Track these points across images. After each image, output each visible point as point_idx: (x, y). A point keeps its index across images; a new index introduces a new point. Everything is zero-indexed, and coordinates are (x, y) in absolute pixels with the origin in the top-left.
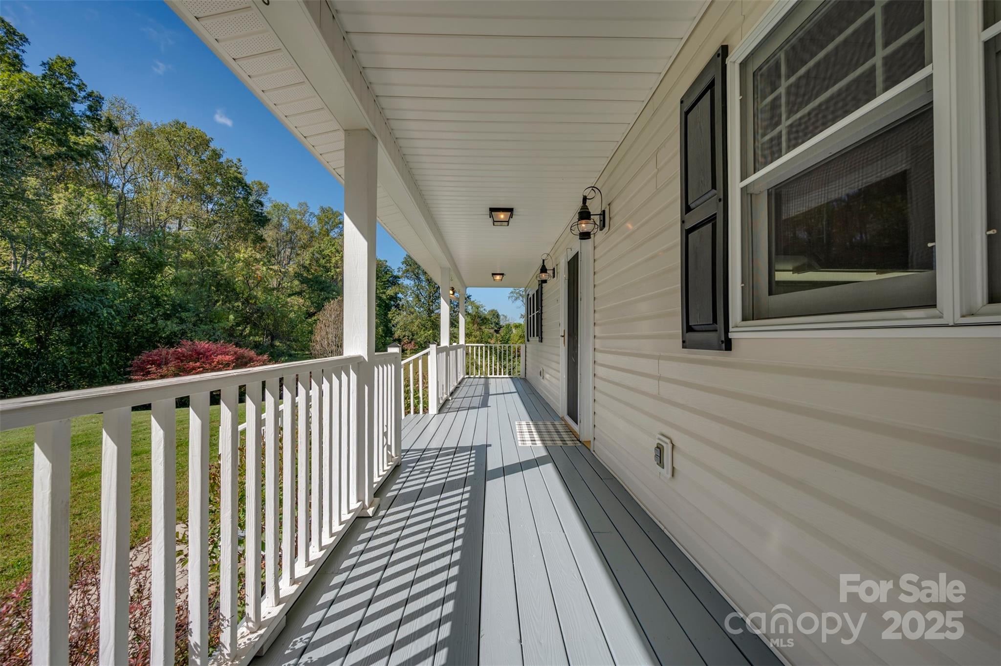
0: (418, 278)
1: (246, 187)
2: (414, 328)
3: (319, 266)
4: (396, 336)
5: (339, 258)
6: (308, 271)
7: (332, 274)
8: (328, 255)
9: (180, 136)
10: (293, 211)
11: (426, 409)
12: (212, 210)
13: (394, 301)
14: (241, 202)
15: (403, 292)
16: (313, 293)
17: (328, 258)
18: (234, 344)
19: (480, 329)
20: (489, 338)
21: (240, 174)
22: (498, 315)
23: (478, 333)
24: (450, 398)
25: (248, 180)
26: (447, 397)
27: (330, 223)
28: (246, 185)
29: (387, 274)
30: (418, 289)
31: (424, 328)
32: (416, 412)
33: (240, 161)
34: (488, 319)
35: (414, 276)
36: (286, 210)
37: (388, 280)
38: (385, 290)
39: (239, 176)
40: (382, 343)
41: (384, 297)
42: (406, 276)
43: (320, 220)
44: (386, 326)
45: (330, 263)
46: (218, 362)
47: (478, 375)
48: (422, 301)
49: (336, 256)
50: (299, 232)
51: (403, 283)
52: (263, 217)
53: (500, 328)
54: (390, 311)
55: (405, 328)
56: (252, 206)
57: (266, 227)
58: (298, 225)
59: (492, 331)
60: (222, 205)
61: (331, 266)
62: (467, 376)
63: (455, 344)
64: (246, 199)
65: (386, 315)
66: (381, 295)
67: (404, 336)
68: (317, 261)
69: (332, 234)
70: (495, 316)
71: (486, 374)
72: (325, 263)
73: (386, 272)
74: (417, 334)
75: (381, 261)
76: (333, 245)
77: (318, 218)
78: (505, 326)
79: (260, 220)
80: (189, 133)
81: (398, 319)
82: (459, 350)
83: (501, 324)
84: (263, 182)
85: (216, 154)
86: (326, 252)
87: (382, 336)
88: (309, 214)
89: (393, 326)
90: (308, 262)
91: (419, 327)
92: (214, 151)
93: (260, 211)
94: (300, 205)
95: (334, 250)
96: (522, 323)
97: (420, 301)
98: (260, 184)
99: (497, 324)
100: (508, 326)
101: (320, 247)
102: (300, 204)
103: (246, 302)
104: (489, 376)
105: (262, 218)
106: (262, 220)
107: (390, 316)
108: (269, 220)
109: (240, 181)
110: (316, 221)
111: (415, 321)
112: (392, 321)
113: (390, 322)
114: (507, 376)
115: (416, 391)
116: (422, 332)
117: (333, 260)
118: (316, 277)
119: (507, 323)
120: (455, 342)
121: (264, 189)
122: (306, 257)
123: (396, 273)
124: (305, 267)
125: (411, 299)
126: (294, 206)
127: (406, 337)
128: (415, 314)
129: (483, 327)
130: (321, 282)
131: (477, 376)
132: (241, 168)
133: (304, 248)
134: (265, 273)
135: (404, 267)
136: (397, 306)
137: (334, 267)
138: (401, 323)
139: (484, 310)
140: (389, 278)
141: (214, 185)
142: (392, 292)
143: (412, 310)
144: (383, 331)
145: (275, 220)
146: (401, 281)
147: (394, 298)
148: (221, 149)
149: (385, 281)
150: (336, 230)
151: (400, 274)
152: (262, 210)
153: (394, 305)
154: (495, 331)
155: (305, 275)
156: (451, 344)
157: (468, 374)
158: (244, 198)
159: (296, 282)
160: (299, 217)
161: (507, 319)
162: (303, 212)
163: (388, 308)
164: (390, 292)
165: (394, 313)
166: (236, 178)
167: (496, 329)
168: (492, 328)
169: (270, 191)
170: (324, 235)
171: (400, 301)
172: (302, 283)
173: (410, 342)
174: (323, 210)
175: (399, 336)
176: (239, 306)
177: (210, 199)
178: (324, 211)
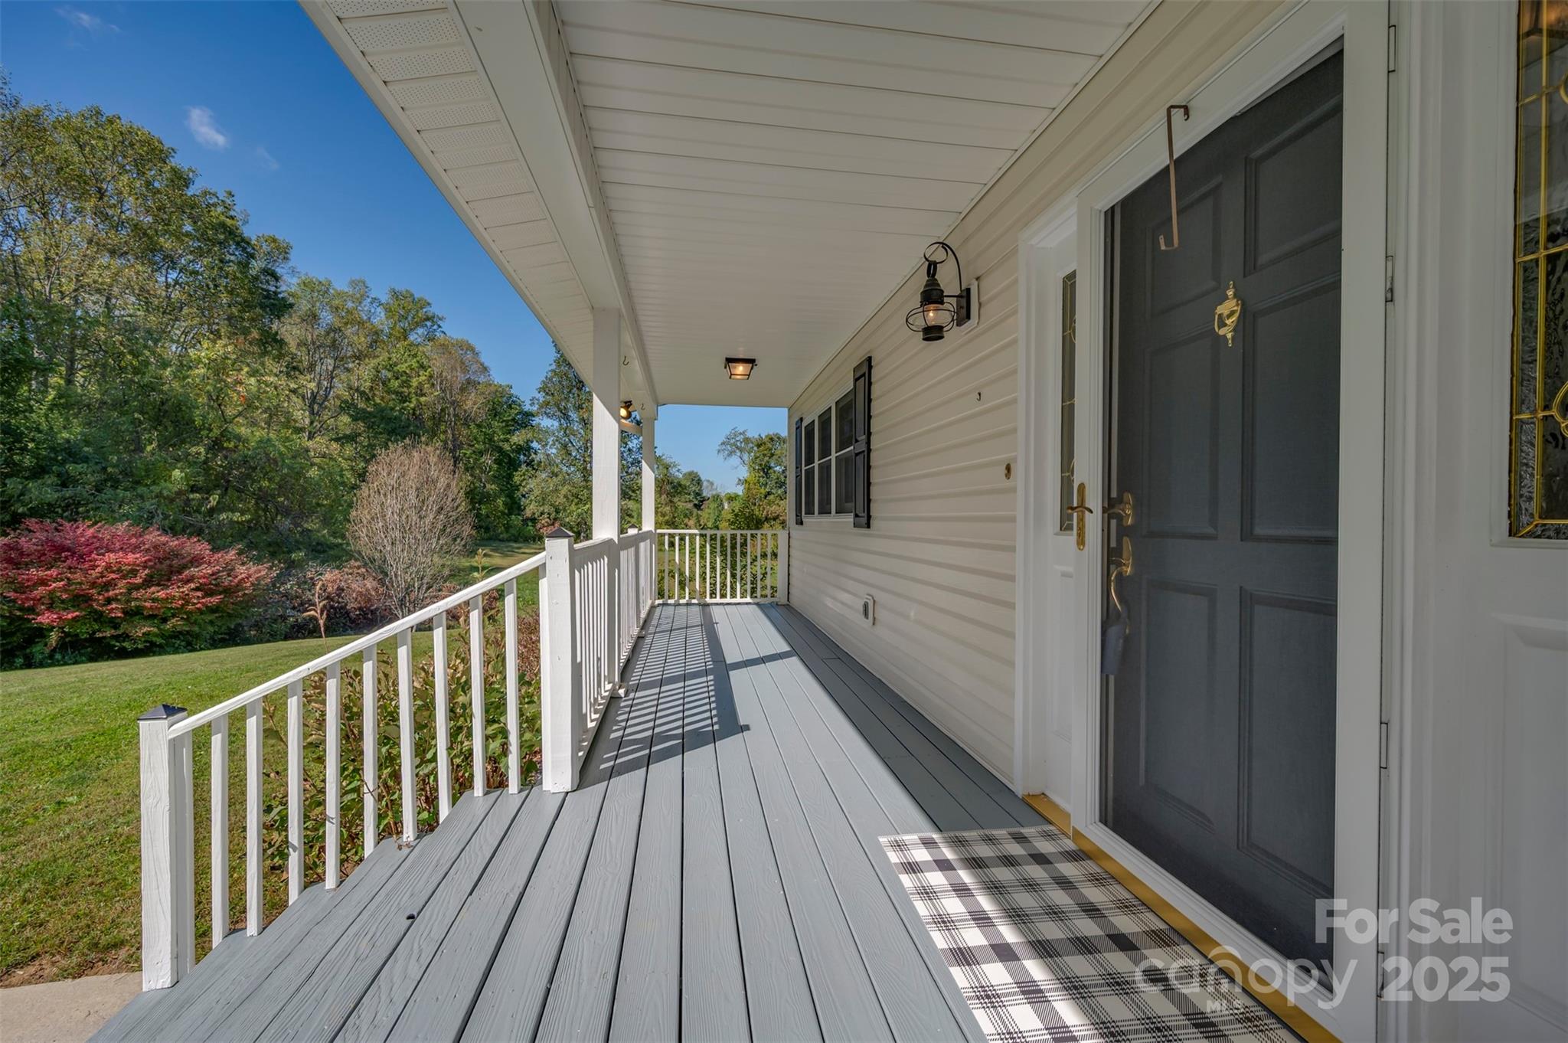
0: (566, 417)
1: (243, 243)
2: (559, 501)
3: (389, 392)
4: (528, 513)
5: (424, 378)
6: (368, 399)
7: (412, 405)
8: (405, 372)
9: (105, 139)
10: (339, 294)
11: (531, 770)
12: (176, 282)
13: (525, 455)
14: (232, 268)
15: (541, 440)
16: (375, 437)
17: (404, 378)
18: (158, 529)
19: (671, 501)
20: (686, 516)
21: (233, 219)
22: (699, 480)
23: (668, 508)
24: (622, 692)
25: (250, 232)
26: (613, 690)
27: (410, 318)
28: (243, 240)
29: (511, 408)
30: (566, 435)
31: (576, 500)
32: (496, 781)
33: (231, 194)
34: (685, 486)
35: (558, 413)
36: (326, 292)
37: (513, 419)
38: (508, 436)
39: (229, 222)
40: (504, 525)
41: (506, 447)
42: (545, 413)
43: (391, 311)
44: (510, 496)
45: (409, 386)
46: (108, 567)
47: (684, 598)
48: (574, 454)
49: (419, 376)
50: (349, 331)
51: (539, 424)
52: (278, 299)
53: (702, 501)
54: (516, 471)
55: (544, 499)
56: (256, 278)
57: (286, 319)
58: (351, 320)
59: (690, 506)
60: (195, 273)
61: (410, 393)
62: (661, 601)
63: (632, 532)
64: (244, 266)
65: (510, 477)
66: (501, 444)
67: (542, 513)
68: (384, 383)
69: (412, 337)
70: (694, 482)
71: (703, 594)
72: (400, 386)
73: (510, 405)
74: (565, 510)
75: (501, 386)
76: (415, 356)
77: (386, 309)
78: (711, 499)
79: (273, 304)
80: (121, 133)
81: (532, 484)
82: (642, 545)
83: (704, 494)
84: (280, 237)
85: (180, 178)
86: (402, 368)
87: (503, 513)
88: (369, 300)
89: (524, 496)
90: (368, 384)
91: (568, 499)
92: (174, 170)
93: (273, 289)
94: (354, 283)
95: (415, 365)
96: (741, 493)
97: (570, 454)
98: (274, 241)
99: (698, 494)
100: (717, 498)
101: (390, 359)
102: (353, 281)
103: (216, 446)
104: (708, 600)
105: (276, 302)
106: (279, 307)
107: (517, 479)
108: (291, 306)
109: (232, 233)
110: (383, 314)
111: (560, 487)
112: (521, 489)
113: (518, 490)
114: (748, 599)
115: (494, 709)
116: (573, 507)
117: (414, 383)
118: (382, 410)
119: (714, 493)
120: (633, 526)
121: (282, 251)
122: (363, 374)
123: (527, 408)
124: (363, 393)
125: (554, 451)
126: (341, 285)
127: (546, 516)
128: (560, 477)
129: (676, 500)
130: (390, 419)
131: (682, 601)
132: (235, 207)
133: (360, 360)
134: (254, 389)
135: (541, 397)
136: (530, 464)
137: (416, 394)
138: (537, 492)
139: (678, 471)
140: (517, 414)
141: (179, 236)
142: (520, 438)
143: (556, 470)
144: (505, 504)
145: (304, 306)
146: (536, 421)
147: (525, 449)
148: (190, 170)
149: (507, 421)
150: (420, 331)
151: (535, 408)
152: (276, 287)
153: (525, 462)
154: (695, 505)
155: (361, 405)
156: (622, 531)
157: (661, 595)
158: (239, 263)
159: (345, 419)
160: (350, 305)
161: (714, 487)
162: (358, 296)
163: (514, 465)
164: (518, 438)
165: (524, 475)
166: (223, 225)
167: (696, 502)
168: (690, 501)
169: (293, 255)
170: (398, 339)
171: (535, 454)
172: (355, 419)
173: (553, 524)
174: (395, 295)
175: (534, 514)
176: (199, 454)
177: (171, 261)
178: (398, 296)
